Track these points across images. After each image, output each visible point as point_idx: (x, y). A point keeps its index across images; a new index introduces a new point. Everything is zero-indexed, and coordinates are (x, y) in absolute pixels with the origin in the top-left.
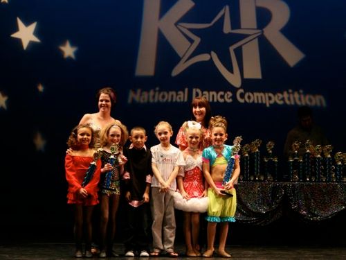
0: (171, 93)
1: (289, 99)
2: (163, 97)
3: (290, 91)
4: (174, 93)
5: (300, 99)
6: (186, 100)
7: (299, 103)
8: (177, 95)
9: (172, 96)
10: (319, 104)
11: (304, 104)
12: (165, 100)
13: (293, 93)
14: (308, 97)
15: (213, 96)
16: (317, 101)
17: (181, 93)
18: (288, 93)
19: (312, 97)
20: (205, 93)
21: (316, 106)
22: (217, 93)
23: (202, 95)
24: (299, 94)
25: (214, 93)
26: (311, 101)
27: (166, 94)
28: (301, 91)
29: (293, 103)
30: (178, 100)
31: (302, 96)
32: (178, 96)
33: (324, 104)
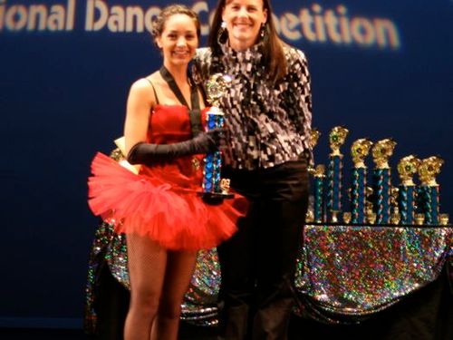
0: (34, 9)
1: (314, 28)
2: (16, 18)
3: (317, 8)
4: (41, 10)
5: (339, 29)
6: (70, 26)
7: (336, 37)
8: (49, 13)
9: (38, 17)
10: (382, 41)
11: (347, 39)
12: (20, 25)
13: (323, 14)
14: (357, 23)
15: (135, 18)
16: (379, 33)
17: (57, 9)
18: (312, 13)
19: (366, 24)
20: (117, 9)
21: (376, 45)
22: (145, 10)
23: (110, 15)
24: (337, 15)
25: (138, 11)
26: (363, 31)
27: (21, 10)
28: (342, 10)
29: (322, 37)
30: (52, 27)
31: (345, 22)
32: (52, 18)
33: (395, 41)
